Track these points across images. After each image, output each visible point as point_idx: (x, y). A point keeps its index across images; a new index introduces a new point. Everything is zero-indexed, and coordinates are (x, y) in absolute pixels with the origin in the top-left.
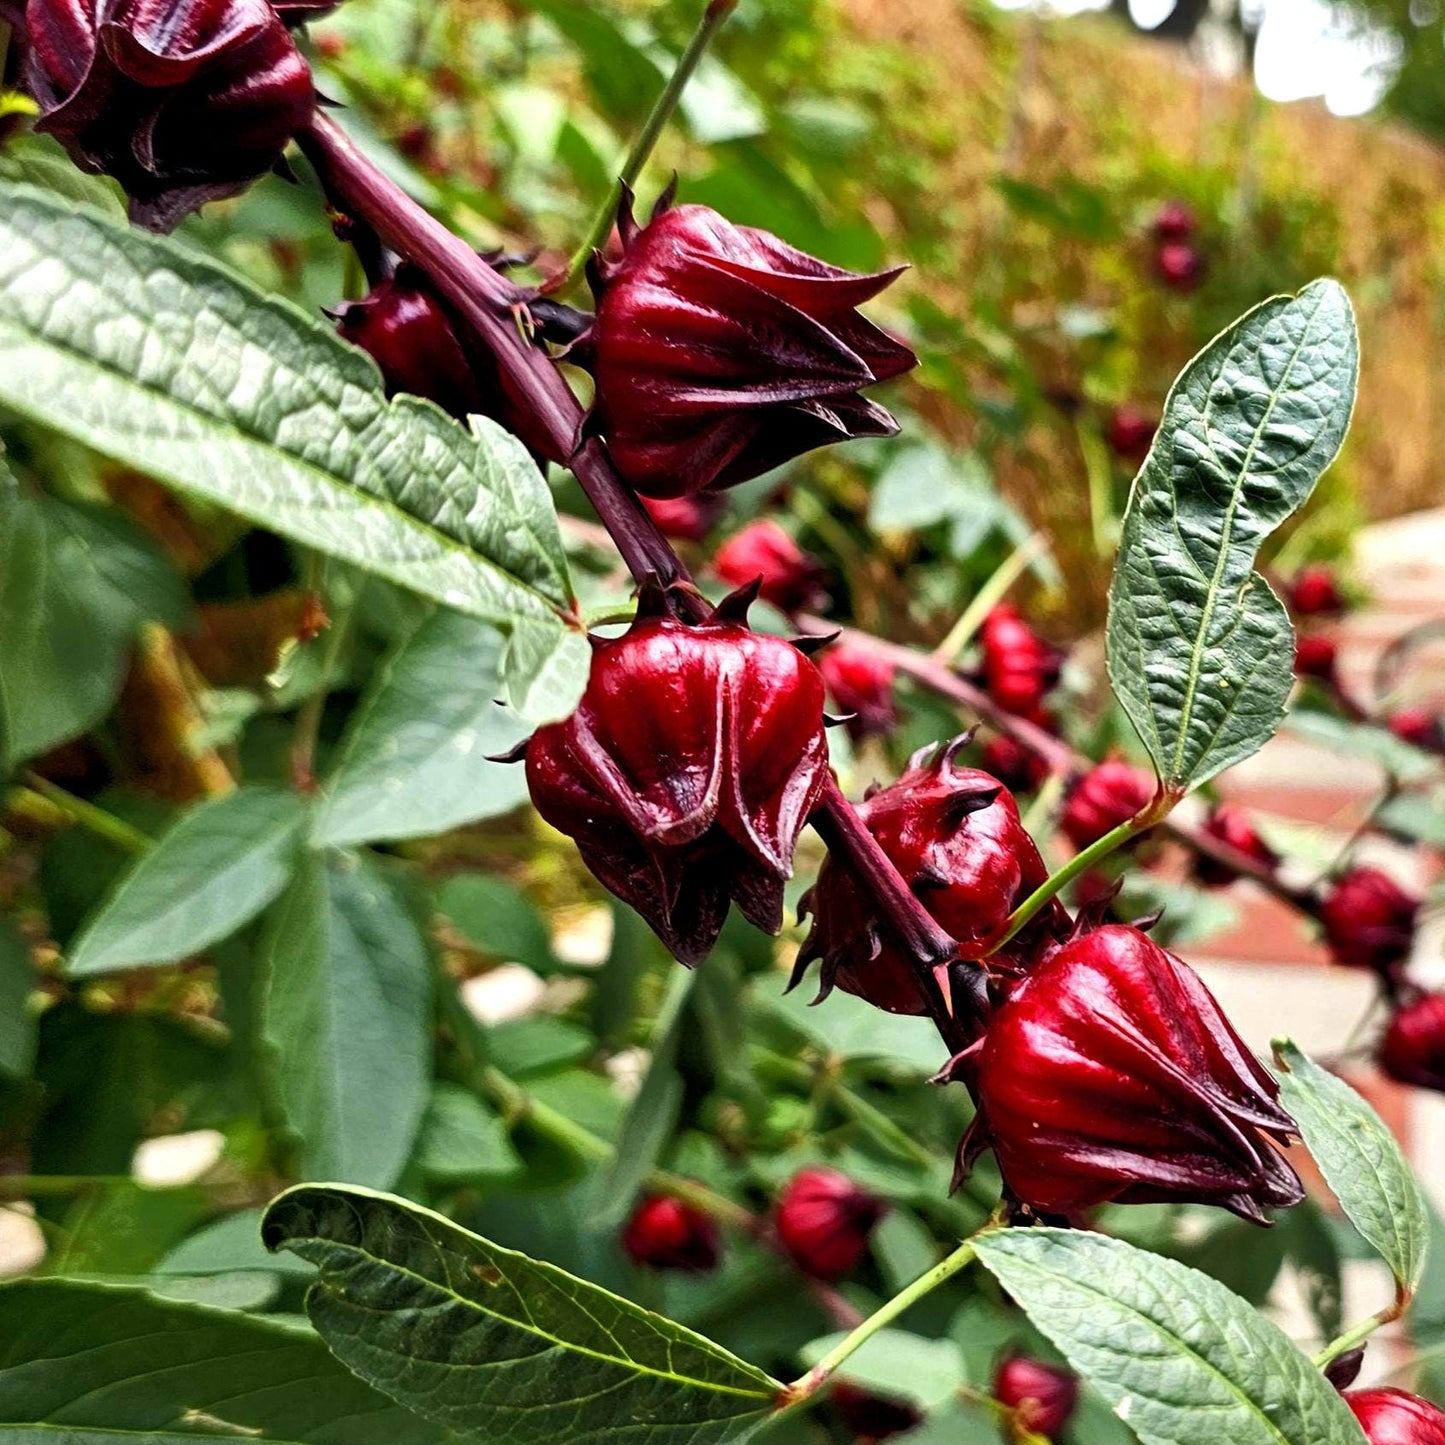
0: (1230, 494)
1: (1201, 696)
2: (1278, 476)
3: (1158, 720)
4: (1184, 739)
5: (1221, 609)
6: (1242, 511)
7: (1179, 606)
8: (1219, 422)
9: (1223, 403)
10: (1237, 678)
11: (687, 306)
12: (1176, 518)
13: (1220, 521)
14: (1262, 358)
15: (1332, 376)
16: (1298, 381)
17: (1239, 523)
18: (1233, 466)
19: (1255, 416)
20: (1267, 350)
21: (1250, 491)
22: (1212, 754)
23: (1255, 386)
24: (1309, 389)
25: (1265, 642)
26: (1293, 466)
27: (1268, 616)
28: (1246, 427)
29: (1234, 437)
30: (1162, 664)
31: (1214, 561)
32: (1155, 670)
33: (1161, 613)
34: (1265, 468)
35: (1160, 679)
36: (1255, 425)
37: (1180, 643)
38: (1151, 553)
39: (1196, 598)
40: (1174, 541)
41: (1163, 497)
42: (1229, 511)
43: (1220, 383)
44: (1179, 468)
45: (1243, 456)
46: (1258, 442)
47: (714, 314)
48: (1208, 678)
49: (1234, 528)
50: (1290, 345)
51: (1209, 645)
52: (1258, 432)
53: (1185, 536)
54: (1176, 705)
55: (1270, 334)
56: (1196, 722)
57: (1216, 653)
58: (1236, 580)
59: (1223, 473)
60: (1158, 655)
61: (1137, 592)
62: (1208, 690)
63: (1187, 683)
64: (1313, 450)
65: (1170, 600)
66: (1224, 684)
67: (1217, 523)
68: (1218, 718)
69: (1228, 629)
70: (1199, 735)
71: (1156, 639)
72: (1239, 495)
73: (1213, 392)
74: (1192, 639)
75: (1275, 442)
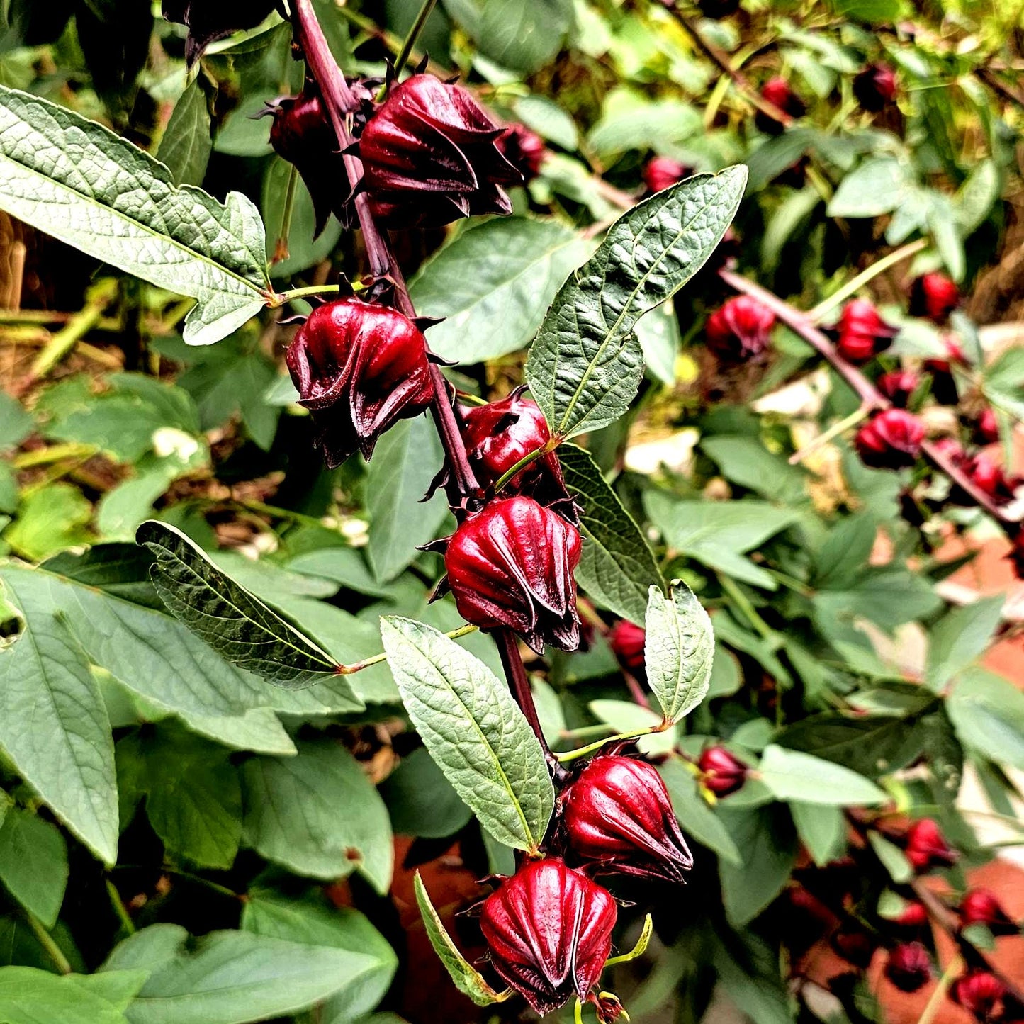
0: (636, 284)
1: (586, 393)
2: (668, 279)
3: (556, 400)
4: (570, 412)
5: (609, 347)
6: (640, 295)
7: (586, 341)
8: (647, 242)
9: (652, 231)
10: (606, 386)
11: (399, 133)
12: (602, 292)
13: (627, 298)
14: (684, 209)
15: (716, 227)
16: (697, 226)
17: (636, 302)
18: (642, 268)
19: (667, 242)
20: (689, 205)
21: (648, 284)
22: (584, 422)
23: (672, 224)
24: (700, 231)
25: (628, 369)
26: (675, 275)
27: (635, 356)
28: (660, 248)
29: (652, 252)
30: (568, 371)
31: (615, 320)
32: (561, 373)
33: (575, 343)
34: (660, 273)
35: (562, 378)
36: (665, 247)
37: (582, 361)
38: (578, 310)
39: (599, 339)
40: (598, 304)
41: (596, 279)
42: (633, 294)
43: (654, 220)
44: (611, 266)
45: (650, 264)
46: (663, 257)
47: (413, 139)
48: (591, 383)
49: (632, 305)
50: (702, 203)
51: (597, 365)
52: (665, 251)
53: (603, 304)
54: (571, 394)
55: (694, 195)
56: (579, 405)
57: (600, 370)
58: (621, 333)
59: (634, 273)
60: (567, 365)
61: (561, 330)
62: (588, 389)
63: (579, 383)
64: (688, 267)
65: (582, 337)
66: (597, 387)
67: (624, 300)
68: (592, 405)
69: (611, 358)
70: (578, 412)
71: (568, 356)
72: (642, 286)
73: (646, 225)
74: (590, 360)
75: (672, 259)
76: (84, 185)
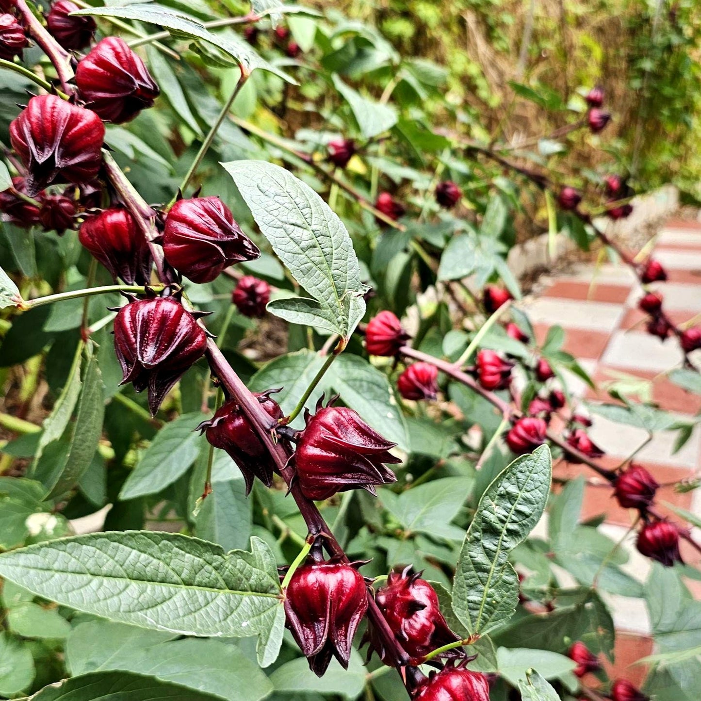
0: (501, 532)
1: (486, 605)
2: (519, 525)
3: (470, 615)
4: (479, 620)
5: (495, 575)
6: (505, 538)
7: (480, 574)
8: (500, 503)
9: (502, 496)
10: (499, 599)
12: (482, 541)
13: (497, 541)
14: (517, 478)
15: (541, 488)
16: (529, 489)
17: (504, 544)
18: (503, 522)
19: (513, 502)
20: (519, 475)
21: (508, 530)
22: (489, 624)
23: (513, 490)
24: (532, 492)
25: (509, 586)
26: (524, 522)
27: (512, 576)
28: (509, 505)
29: (505, 509)
30: (473, 596)
31: (494, 557)
32: (470, 598)
33: (474, 577)
34: (514, 522)
35: (472, 602)
36: (512, 505)
37: (481, 587)
38: (471, 557)
39: (487, 571)
40: (480, 549)
41: (477, 534)
42: (501, 538)
43: (501, 489)
44: (483, 524)
45: (506, 517)
46: (513, 512)
48: (489, 599)
49: (502, 545)
50: (528, 473)
51: (490, 588)
52: (513, 508)
53: (484, 548)
54: (477, 609)
55: (520, 468)
56: (484, 614)
57: (492, 590)
58: (500, 565)
59: (499, 526)
60: (472, 592)
61: (464, 572)
62: (488, 603)
63: (481, 602)
64: (531, 517)
65: (477, 572)
66: (494, 602)
67: (496, 542)
68: (491, 613)
69: (496, 582)
70: (484, 619)
71: (471, 587)
72: (505, 532)
73: (498, 492)
74: (484, 585)
75: (519, 512)
76: (176, 578)
